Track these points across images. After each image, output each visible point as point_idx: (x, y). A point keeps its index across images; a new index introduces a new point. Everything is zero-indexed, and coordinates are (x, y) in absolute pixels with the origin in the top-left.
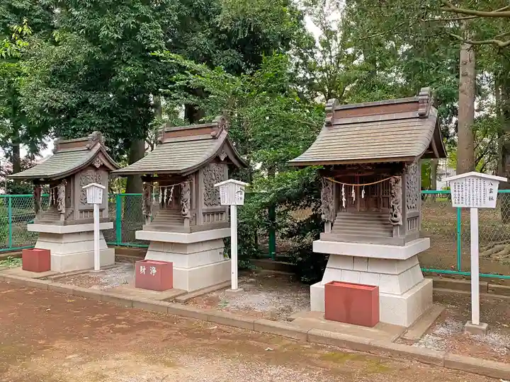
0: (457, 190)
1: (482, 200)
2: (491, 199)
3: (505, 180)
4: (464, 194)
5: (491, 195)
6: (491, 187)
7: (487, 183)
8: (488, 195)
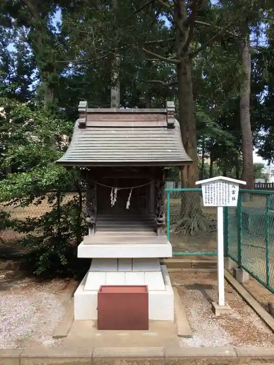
0: (207, 192)
1: (227, 200)
2: (234, 199)
3: (244, 183)
4: (213, 196)
5: (234, 196)
6: (233, 189)
7: (231, 186)
8: (232, 196)
